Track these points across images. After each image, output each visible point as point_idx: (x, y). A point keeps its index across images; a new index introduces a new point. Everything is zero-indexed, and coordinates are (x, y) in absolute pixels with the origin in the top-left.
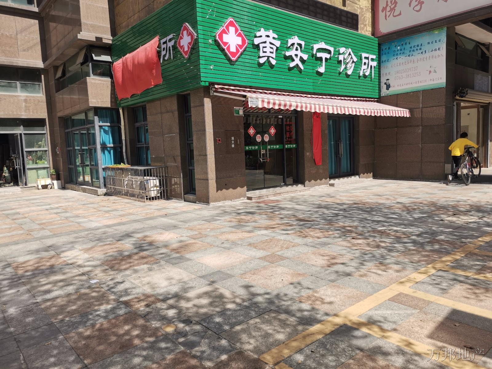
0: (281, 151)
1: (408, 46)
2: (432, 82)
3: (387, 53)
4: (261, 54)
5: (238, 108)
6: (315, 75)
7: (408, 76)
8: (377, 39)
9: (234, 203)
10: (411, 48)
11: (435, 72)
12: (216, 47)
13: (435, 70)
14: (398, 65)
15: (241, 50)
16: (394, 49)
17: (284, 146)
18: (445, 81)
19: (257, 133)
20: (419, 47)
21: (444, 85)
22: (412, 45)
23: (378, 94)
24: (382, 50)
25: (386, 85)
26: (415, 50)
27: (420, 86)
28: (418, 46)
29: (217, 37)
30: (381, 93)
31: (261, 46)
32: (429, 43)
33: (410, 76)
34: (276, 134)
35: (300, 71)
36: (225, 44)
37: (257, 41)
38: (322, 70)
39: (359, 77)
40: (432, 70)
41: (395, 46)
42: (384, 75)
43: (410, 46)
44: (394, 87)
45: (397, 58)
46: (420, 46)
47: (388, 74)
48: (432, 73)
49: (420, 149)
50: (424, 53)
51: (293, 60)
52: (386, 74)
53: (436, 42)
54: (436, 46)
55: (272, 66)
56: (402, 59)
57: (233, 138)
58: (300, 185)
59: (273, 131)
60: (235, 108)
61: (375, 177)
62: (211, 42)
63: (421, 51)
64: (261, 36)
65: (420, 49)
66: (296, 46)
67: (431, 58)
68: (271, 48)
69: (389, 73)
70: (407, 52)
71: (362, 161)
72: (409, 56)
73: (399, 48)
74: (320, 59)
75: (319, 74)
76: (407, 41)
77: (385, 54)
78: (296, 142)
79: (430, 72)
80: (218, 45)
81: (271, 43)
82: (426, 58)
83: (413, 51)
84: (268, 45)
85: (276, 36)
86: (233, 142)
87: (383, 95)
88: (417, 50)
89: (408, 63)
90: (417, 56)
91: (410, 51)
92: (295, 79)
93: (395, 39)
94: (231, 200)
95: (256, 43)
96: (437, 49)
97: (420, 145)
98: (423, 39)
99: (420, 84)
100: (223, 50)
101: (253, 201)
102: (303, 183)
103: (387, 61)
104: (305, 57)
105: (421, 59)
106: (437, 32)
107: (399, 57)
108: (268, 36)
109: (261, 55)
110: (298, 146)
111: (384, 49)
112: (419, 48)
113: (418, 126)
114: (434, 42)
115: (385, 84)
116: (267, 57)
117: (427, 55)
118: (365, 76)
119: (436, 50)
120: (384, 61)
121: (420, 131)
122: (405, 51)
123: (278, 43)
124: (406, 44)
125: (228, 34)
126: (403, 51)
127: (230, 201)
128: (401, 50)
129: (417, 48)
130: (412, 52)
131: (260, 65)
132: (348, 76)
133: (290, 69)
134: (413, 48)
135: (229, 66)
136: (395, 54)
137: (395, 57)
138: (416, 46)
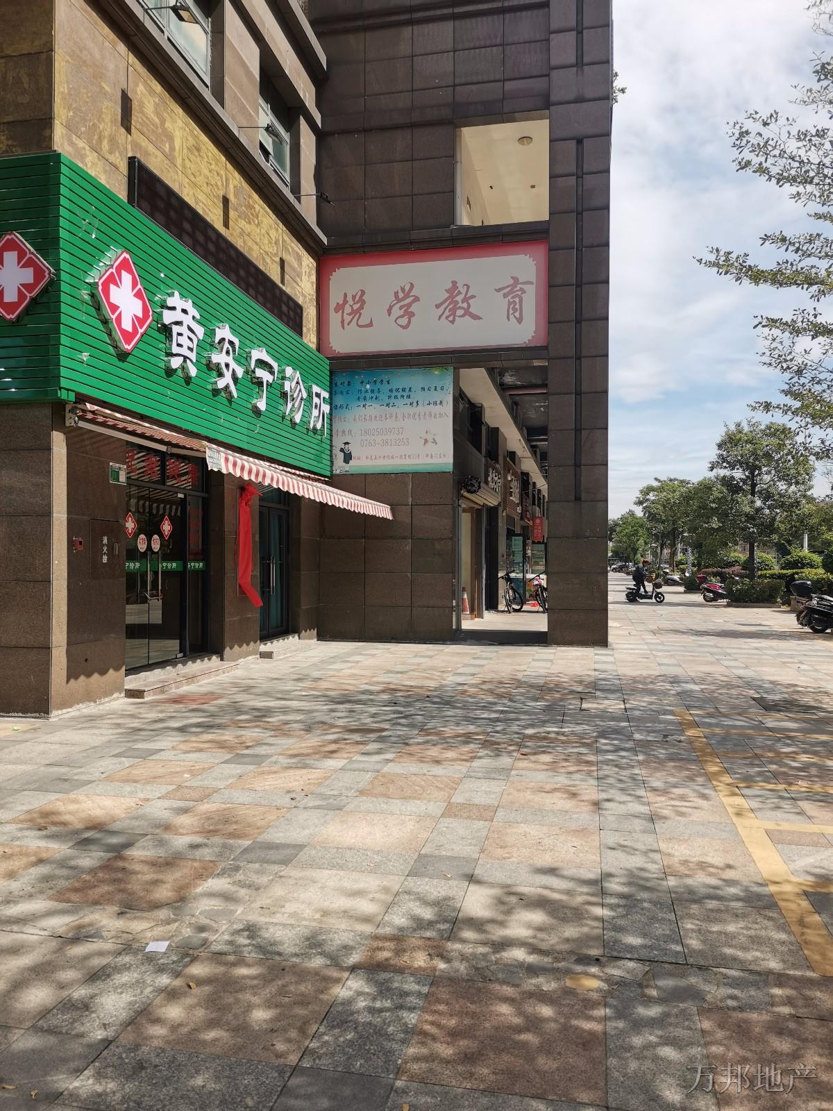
0: (181, 575)
1: (385, 387)
2: (429, 461)
3: (345, 393)
4: (175, 350)
5: (118, 465)
6: (250, 413)
7: (386, 443)
8: (328, 362)
9: (101, 707)
10: (391, 391)
11: (435, 442)
12: (93, 311)
13: (434, 439)
14: (368, 418)
15: (141, 331)
16: (359, 387)
17: (185, 566)
18: (452, 461)
19: (140, 530)
20: (406, 392)
21: (450, 468)
22: (394, 385)
23: (329, 468)
24: (336, 384)
25: (343, 454)
26: (399, 396)
27: (409, 465)
28: (404, 390)
29: (100, 288)
30: (334, 469)
31: (175, 329)
32: (423, 389)
33: (389, 442)
34: (172, 535)
35: (230, 398)
36: (114, 308)
37: (168, 317)
38: (262, 405)
39: (308, 429)
40: (430, 438)
41: (362, 382)
42: (340, 434)
43: (389, 387)
44: (359, 459)
45: (364, 406)
46: (407, 390)
47: (347, 433)
48: (429, 444)
49: (409, 583)
50: (415, 404)
51: (221, 375)
52: (344, 432)
53: (436, 389)
54: (437, 396)
55: (188, 380)
56: (374, 409)
57: (105, 540)
58: (214, 657)
59: (167, 527)
60: (111, 464)
61: (322, 637)
62: (86, 297)
63: (410, 400)
64: (174, 308)
65: (409, 397)
66: (227, 345)
67: (427, 416)
68: (190, 339)
69: (350, 432)
70: (383, 396)
71: (305, 604)
72: (388, 405)
73: (368, 386)
74: (260, 383)
75: (257, 411)
76: (385, 378)
77: (342, 393)
78: (203, 555)
79: (426, 441)
80: (98, 307)
81: (190, 329)
82: (419, 415)
83: (396, 397)
84: (184, 330)
85: (198, 317)
86: (105, 549)
87: (338, 472)
88: (402, 396)
89: (386, 419)
90: (402, 408)
91: (390, 397)
92: (222, 415)
93: (363, 369)
94: (95, 702)
95: (167, 321)
96: (438, 402)
97: (409, 574)
98: (413, 379)
99: (408, 461)
100: (105, 322)
101: (147, 699)
102: (219, 652)
103: (345, 407)
104: (240, 372)
105: (409, 415)
106: (436, 373)
107: (368, 404)
108: (184, 311)
109: (174, 352)
110: (207, 565)
111: (339, 383)
112: (405, 394)
113: (405, 538)
114: (433, 388)
115: (342, 450)
116: (182, 358)
117: (420, 409)
118: (315, 429)
119: (435, 403)
120: (339, 406)
121: (408, 548)
122: (381, 396)
123: (200, 331)
124: (382, 382)
125: (118, 286)
126: (376, 394)
127: (92, 704)
128: (372, 391)
129: (401, 393)
130: (392, 401)
131: (170, 372)
132: (294, 425)
133: (216, 392)
134: (394, 393)
135: (115, 361)
136: (362, 398)
137: (362, 403)
138: (400, 390)
